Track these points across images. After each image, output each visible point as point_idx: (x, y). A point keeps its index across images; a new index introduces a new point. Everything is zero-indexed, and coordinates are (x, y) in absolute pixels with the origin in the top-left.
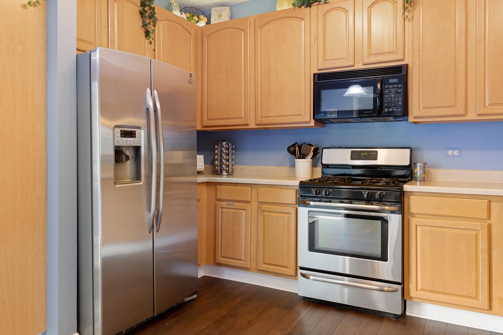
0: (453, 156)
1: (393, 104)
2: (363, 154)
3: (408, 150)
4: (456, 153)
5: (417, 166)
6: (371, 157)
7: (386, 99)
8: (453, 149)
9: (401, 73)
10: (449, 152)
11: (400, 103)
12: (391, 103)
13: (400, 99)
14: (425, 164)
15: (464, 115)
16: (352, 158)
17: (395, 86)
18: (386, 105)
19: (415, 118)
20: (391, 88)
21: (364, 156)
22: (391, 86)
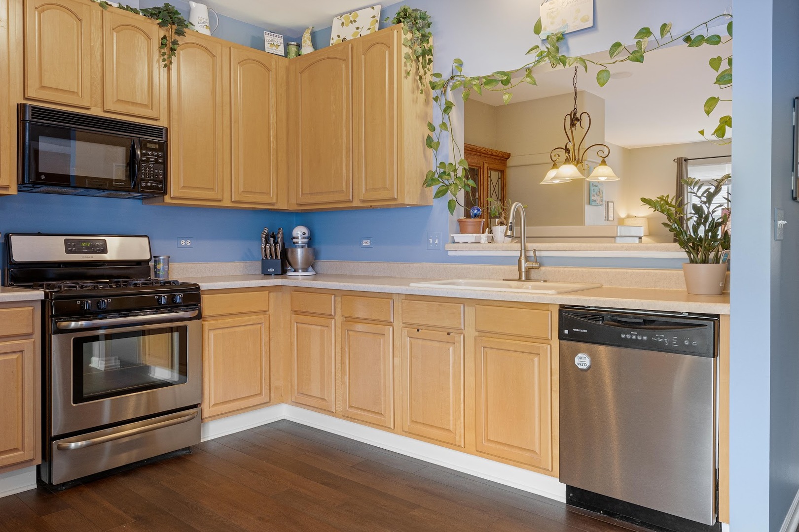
0: (186, 247)
1: (152, 177)
2: (83, 244)
3: (146, 239)
4: (189, 242)
5: (159, 260)
6: (97, 249)
7: (143, 168)
8: (186, 238)
9: (162, 138)
10: (182, 242)
11: (161, 177)
12: (150, 176)
13: (161, 172)
14: (169, 257)
15: (220, 201)
16: (68, 251)
17: (155, 153)
18: (143, 176)
19: (172, 198)
20: (149, 155)
21: (87, 247)
22: (149, 153)
